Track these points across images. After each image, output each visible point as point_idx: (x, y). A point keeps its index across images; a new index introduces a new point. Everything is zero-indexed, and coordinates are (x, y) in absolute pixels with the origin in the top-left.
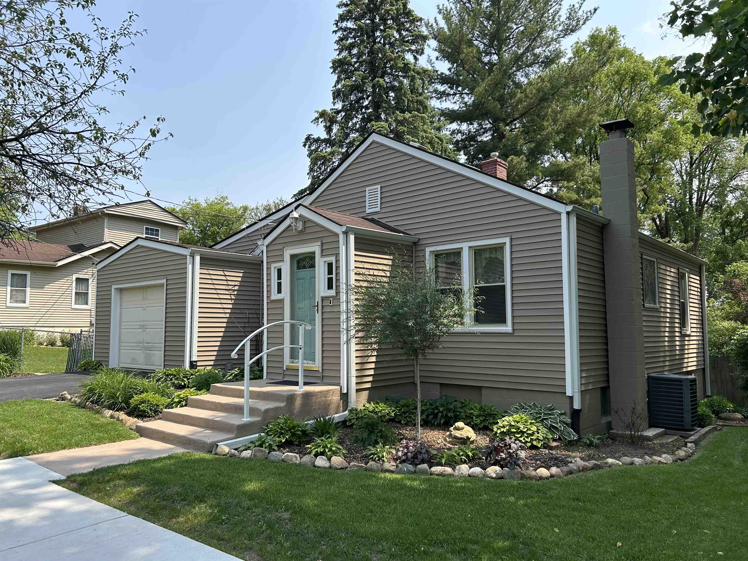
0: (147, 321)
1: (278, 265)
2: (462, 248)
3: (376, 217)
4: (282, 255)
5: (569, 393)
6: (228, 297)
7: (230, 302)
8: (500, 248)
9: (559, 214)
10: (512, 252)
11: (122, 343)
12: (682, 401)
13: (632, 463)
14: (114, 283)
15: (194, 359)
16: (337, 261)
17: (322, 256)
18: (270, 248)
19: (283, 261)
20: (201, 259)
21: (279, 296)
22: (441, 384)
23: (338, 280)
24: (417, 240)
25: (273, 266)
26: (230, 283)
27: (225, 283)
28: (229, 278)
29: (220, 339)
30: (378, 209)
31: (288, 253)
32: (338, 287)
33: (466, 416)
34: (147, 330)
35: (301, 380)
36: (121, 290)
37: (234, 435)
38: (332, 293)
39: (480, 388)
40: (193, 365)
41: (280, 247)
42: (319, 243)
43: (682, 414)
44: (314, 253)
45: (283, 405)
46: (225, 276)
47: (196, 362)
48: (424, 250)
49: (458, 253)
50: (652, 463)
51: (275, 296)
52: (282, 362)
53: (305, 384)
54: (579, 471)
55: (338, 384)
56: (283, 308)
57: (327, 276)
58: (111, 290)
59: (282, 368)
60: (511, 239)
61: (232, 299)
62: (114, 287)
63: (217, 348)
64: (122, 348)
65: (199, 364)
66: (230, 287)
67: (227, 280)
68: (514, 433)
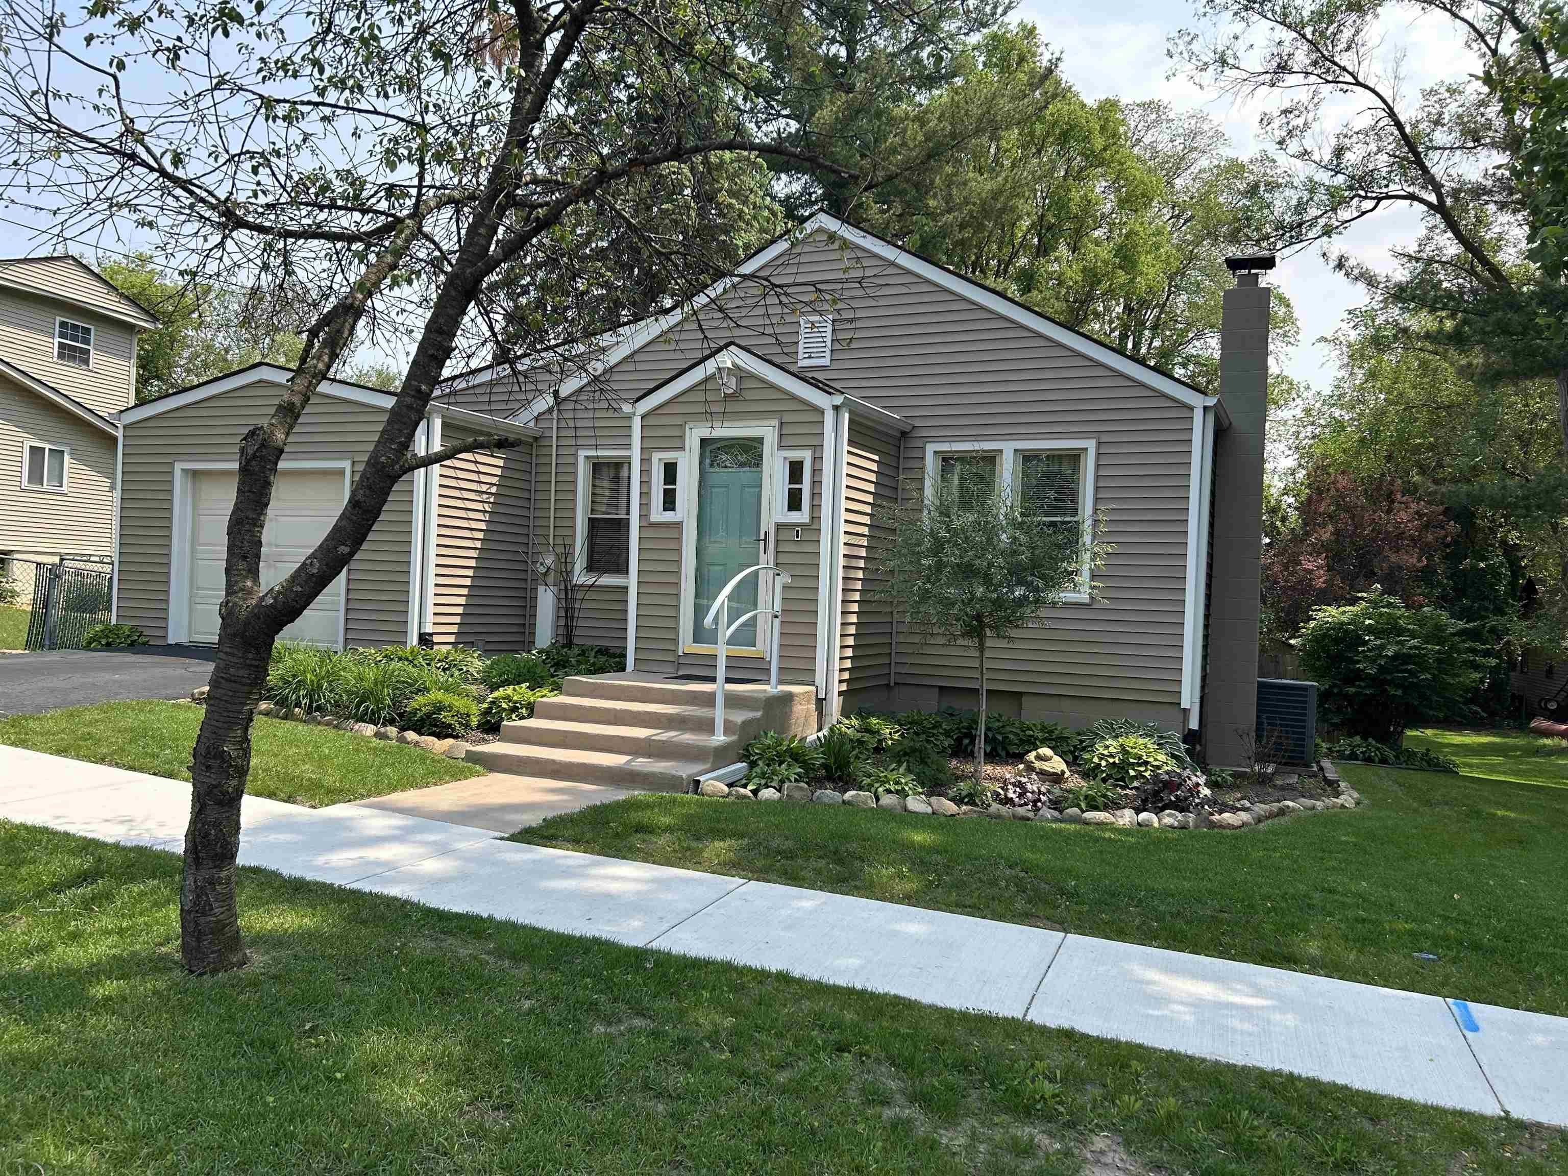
0: (277, 546)
1: (669, 456)
2: (1001, 451)
3: (820, 376)
4: (682, 437)
5: (1185, 704)
6: (479, 506)
7: (480, 516)
8: (1075, 457)
9: (1191, 409)
10: (1098, 466)
11: (198, 589)
12: (1304, 721)
13: (1313, 808)
14: (182, 457)
15: (429, 629)
16: (817, 459)
17: (781, 447)
18: (651, 421)
19: (682, 448)
20: (445, 425)
21: (669, 516)
22: (941, 688)
23: (816, 495)
24: (910, 427)
25: (656, 456)
26: (484, 478)
27: (474, 477)
28: (482, 469)
29: (465, 591)
30: (826, 362)
31: (695, 435)
32: (816, 507)
33: (1021, 740)
34: (279, 565)
35: (721, 673)
36: (195, 474)
37: (708, 766)
38: (801, 517)
39: (1020, 694)
40: (425, 640)
41: (678, 421)
42: (776, 423)
43: (1304, 740)
44: (760, 440)
45: (759, 714)
46: (476, 462)
47: (431, 635)
48: (923, 449)
49: (991, 459)
50: (1334, 807)
51: (658, 515)
52: (675, 641)
53: (728, 680)
54: (1267, 818)
55: (812, 683)
56: (679, 539)
57: (787, 486)
58: (171, 473)
59: (675, 651)
60: (1099, 443)
61: (485, 512)
62: (178, 467)
63: (460, 610)
64: (198, 600)
65: (436, 639)
66: (484, 488)
67: (479, 473)
68: (1133, 764)
